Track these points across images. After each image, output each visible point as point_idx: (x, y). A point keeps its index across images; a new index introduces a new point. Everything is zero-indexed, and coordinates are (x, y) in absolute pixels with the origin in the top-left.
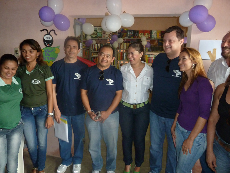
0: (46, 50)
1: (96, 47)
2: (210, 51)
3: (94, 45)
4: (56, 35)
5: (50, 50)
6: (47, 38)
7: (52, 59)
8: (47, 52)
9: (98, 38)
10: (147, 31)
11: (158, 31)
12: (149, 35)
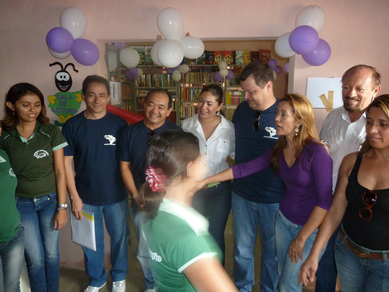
0: (61, 96)
1: (143, 81)
2: (324, 95)
3: (141, 77)
4: (77, 71)
5: (68, 97)
6: (61, 77)
7: (71, 111)
8: (63, 100)
9: (146, 64)
10: (228, 52)
11: (247, 52)
12: (231, 58)
